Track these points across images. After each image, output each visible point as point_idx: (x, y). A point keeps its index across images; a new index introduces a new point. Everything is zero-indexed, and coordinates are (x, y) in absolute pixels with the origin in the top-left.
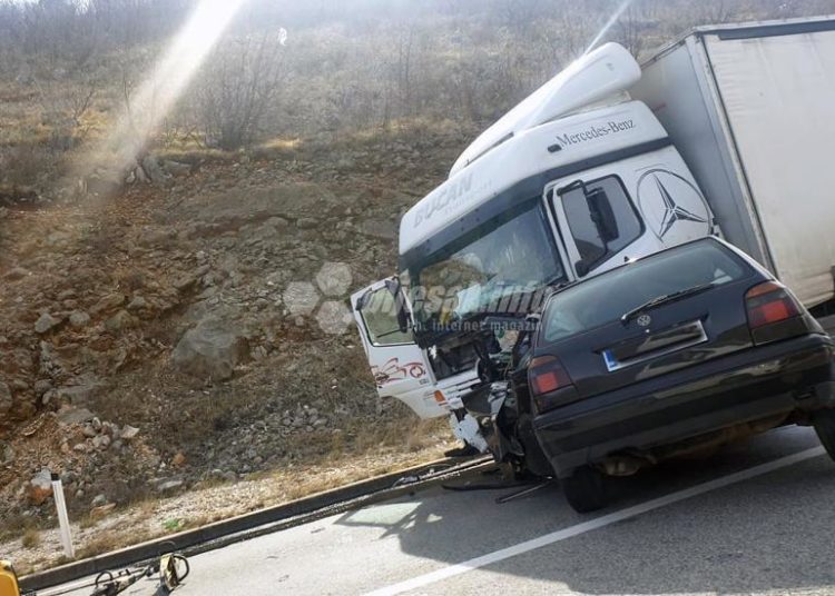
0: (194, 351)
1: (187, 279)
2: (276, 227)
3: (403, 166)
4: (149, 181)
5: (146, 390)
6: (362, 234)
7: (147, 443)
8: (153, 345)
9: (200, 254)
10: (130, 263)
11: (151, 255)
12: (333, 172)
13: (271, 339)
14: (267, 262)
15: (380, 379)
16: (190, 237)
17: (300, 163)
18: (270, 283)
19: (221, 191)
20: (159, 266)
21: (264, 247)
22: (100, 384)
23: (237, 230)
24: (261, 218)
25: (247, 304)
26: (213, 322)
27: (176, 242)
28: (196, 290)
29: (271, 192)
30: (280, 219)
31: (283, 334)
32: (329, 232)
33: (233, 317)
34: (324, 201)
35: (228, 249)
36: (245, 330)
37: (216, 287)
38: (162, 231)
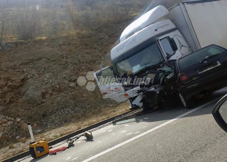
0: (30, 96)
1: (22, 77)
2: (45, 61)
3: (76, 43)
4: (3, 50)
5: (18, 108)
6: (69, 62)
7: (24, 122)
8: (16, 96)
9: (25, 70)
10: (4, 73)
11: (10, 71)
12: (58, 45)
13: (51, 92)
14: (44, 71)
15: (104, 94)
16: (20, 65)
17: (48, 43)
18: (47, 77)
19: (26, 52)
20: (13, 74)
21: (43, 67)
22: (3, 108)
23: (33, 63)
24: (40, 59)
25: (42, 83)
26: (34, 88)
27: (16, 67)
28: (25, 80)
29: (42, 51)
30: (45, 59)
31: (53, 90)
32: (60, 62)
33: (39, 86)
34: (58, 53)
35: (32, 68)
36: (43, 90)
37: (31, 79)
38: (12, 64)
